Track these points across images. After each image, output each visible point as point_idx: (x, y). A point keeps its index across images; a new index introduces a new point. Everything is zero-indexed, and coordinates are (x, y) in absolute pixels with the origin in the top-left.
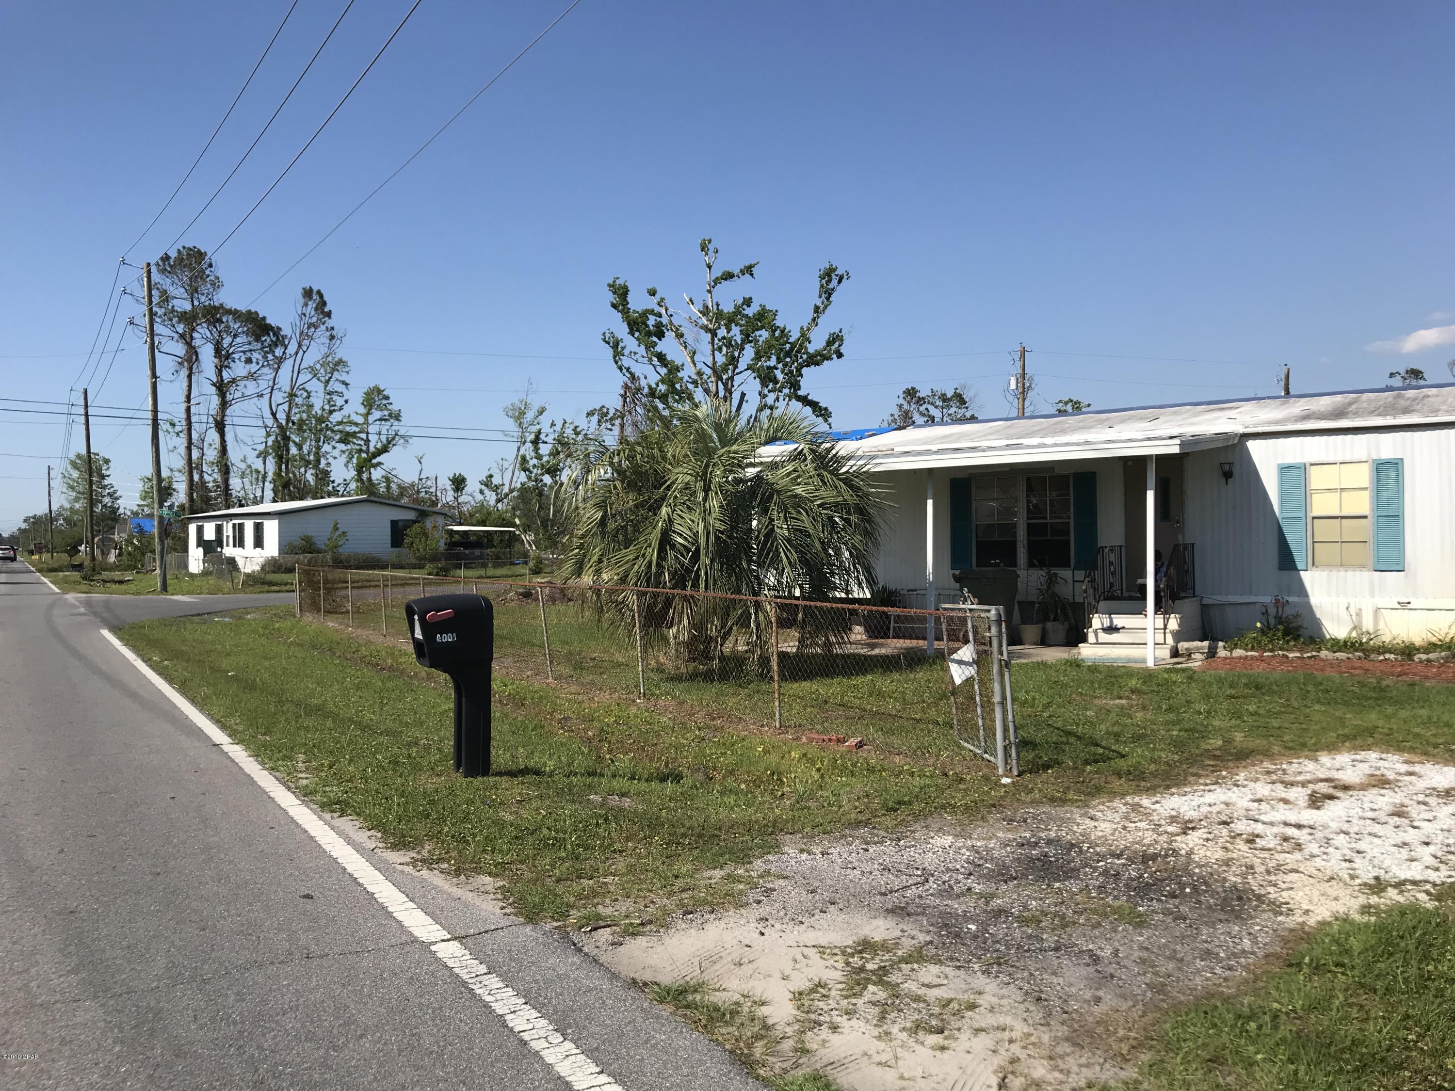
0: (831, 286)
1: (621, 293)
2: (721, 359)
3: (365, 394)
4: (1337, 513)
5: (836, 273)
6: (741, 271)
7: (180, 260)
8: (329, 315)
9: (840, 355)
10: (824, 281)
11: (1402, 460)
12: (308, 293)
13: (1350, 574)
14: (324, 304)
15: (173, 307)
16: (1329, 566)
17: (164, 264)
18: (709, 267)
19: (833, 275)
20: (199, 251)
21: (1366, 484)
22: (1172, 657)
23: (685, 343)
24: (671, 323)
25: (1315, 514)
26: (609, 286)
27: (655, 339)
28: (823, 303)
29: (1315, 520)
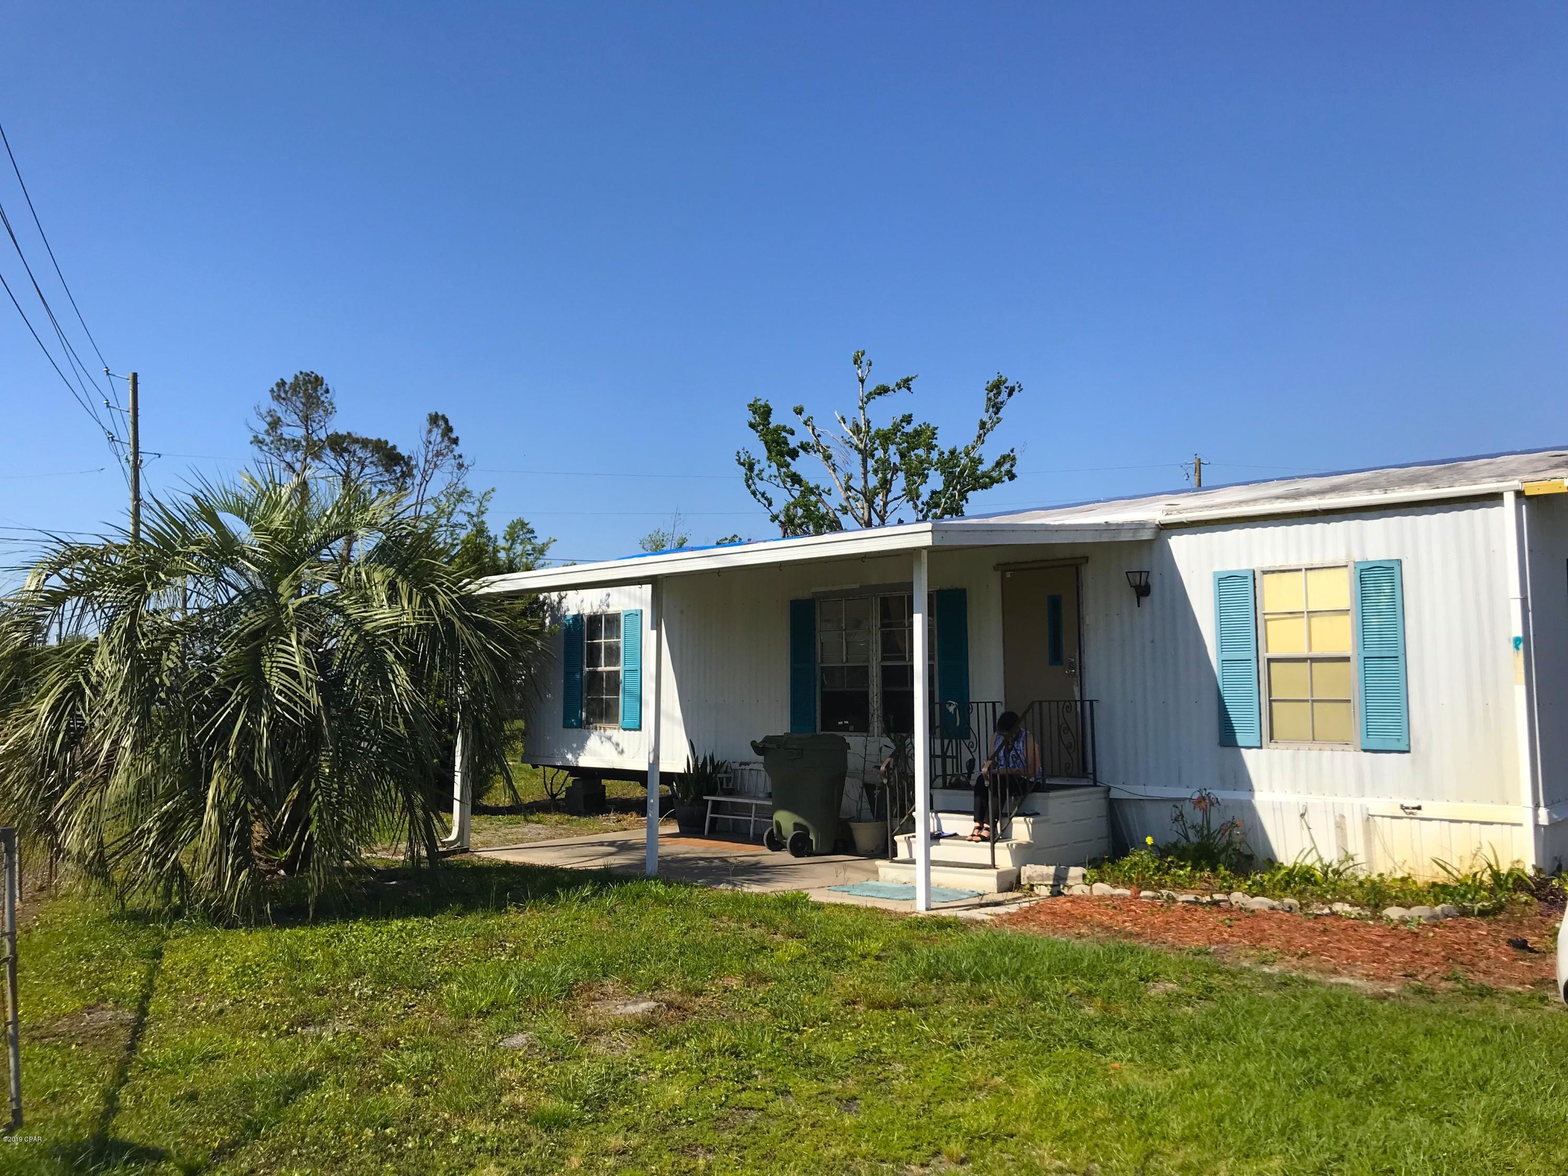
0: (1000, 399)
1: (765, 412)
2: (873, 481)
3: (509, 527)
4: (1303, 652)
5: (1006, 385)
6: (897, 385)
7: (295, 387)
8: (455, 441)
9: (1012, 477)
10: (991, 394)
11: (1400, 562)
12: (434, 419)
13: (1326, 754)
14: (450, 429)
15: (281, 434)
16: (1294, 740)
17: (279, 390)
18: (862, 381)
19: (1003, 388)
20: (317, 377)
21: (1345, 605)
22: (1000, 891)
23: (834, 465)
24: (818, 443)
25: (1272, 654)
26: (750, 405)
27: (788, 459)
28: (990, 418)
29: (1272, 664)
